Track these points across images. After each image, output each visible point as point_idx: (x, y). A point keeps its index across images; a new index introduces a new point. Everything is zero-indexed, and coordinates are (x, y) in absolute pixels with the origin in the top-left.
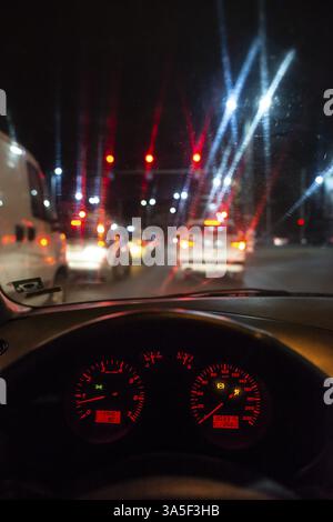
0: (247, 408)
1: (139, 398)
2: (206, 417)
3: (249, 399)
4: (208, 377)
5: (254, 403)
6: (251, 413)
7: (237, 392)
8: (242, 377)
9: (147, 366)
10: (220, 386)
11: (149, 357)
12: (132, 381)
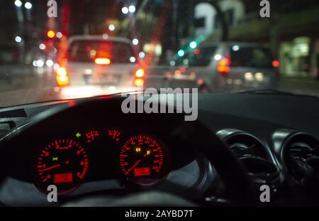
0: (155, 162)
1: (85, 163)
2: (129, 170)
3: (156, 156)
4: (130, 145)
5: (158, 159)
6: (158, 165)
7: (148, 152)
8: (151, 143)
9: (89, 141)
10: (138, 150)
11: (89, 135)
12: (79, 152)
